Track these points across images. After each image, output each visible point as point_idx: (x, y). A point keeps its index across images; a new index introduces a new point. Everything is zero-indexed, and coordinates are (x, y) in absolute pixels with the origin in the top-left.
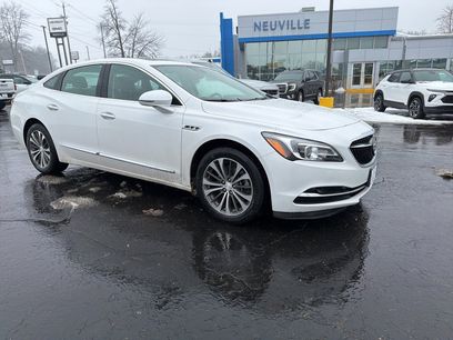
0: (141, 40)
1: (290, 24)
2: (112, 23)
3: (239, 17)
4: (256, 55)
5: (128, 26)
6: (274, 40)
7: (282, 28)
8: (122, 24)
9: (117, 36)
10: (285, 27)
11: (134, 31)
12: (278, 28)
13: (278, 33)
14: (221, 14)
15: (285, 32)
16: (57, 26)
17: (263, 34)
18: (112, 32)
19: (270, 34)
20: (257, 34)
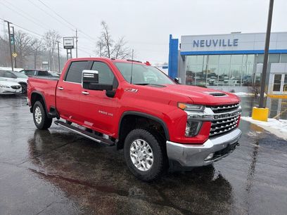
0: (122, 53)
1: (222, 43)
2: (105, 42)
3: (182, 37)
4: (195, 64)
5: (114, 44)
6: (209, 53)
7: (215, 46)
8: (111, 43)
9: (107, 50)
10: (218, 44)
11: (118, 47)
12: (212, 44)
13: (212, 49)
14: (171, 36)
15: (218, 49)
16: (68, 42)
17: (200, 49)
18: (104, 47)
19: (205, 49)
20: (195, 49)
